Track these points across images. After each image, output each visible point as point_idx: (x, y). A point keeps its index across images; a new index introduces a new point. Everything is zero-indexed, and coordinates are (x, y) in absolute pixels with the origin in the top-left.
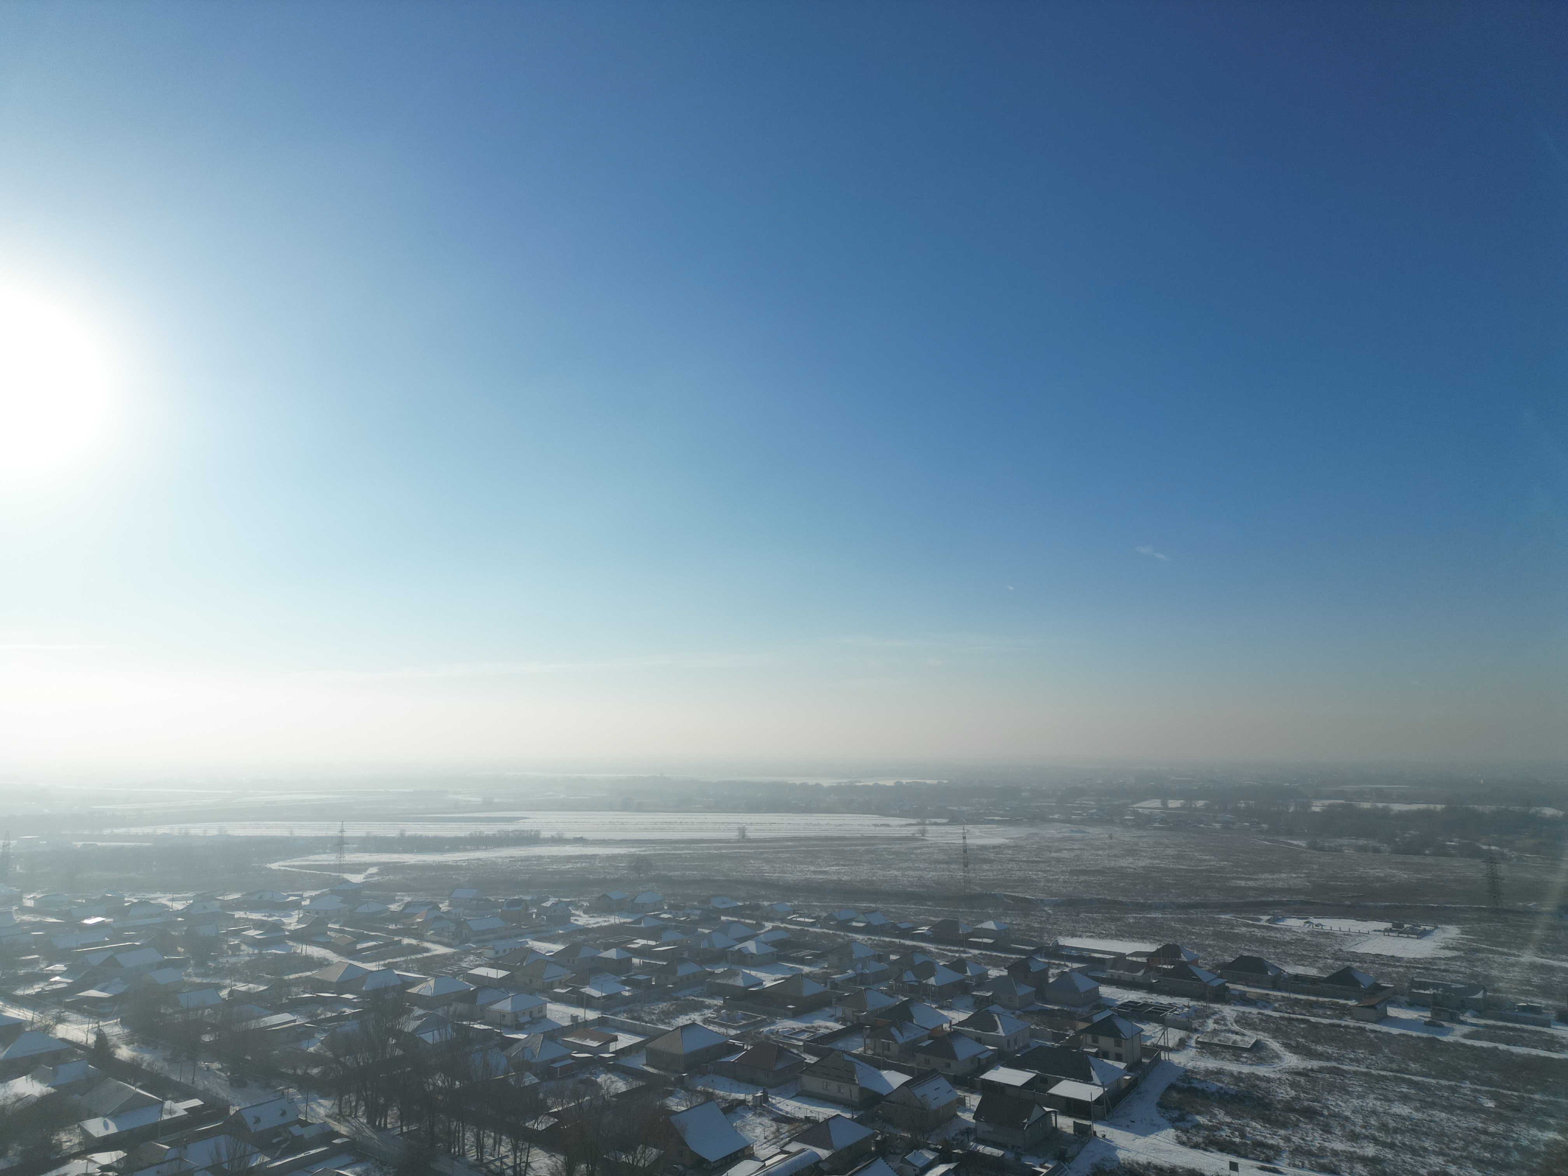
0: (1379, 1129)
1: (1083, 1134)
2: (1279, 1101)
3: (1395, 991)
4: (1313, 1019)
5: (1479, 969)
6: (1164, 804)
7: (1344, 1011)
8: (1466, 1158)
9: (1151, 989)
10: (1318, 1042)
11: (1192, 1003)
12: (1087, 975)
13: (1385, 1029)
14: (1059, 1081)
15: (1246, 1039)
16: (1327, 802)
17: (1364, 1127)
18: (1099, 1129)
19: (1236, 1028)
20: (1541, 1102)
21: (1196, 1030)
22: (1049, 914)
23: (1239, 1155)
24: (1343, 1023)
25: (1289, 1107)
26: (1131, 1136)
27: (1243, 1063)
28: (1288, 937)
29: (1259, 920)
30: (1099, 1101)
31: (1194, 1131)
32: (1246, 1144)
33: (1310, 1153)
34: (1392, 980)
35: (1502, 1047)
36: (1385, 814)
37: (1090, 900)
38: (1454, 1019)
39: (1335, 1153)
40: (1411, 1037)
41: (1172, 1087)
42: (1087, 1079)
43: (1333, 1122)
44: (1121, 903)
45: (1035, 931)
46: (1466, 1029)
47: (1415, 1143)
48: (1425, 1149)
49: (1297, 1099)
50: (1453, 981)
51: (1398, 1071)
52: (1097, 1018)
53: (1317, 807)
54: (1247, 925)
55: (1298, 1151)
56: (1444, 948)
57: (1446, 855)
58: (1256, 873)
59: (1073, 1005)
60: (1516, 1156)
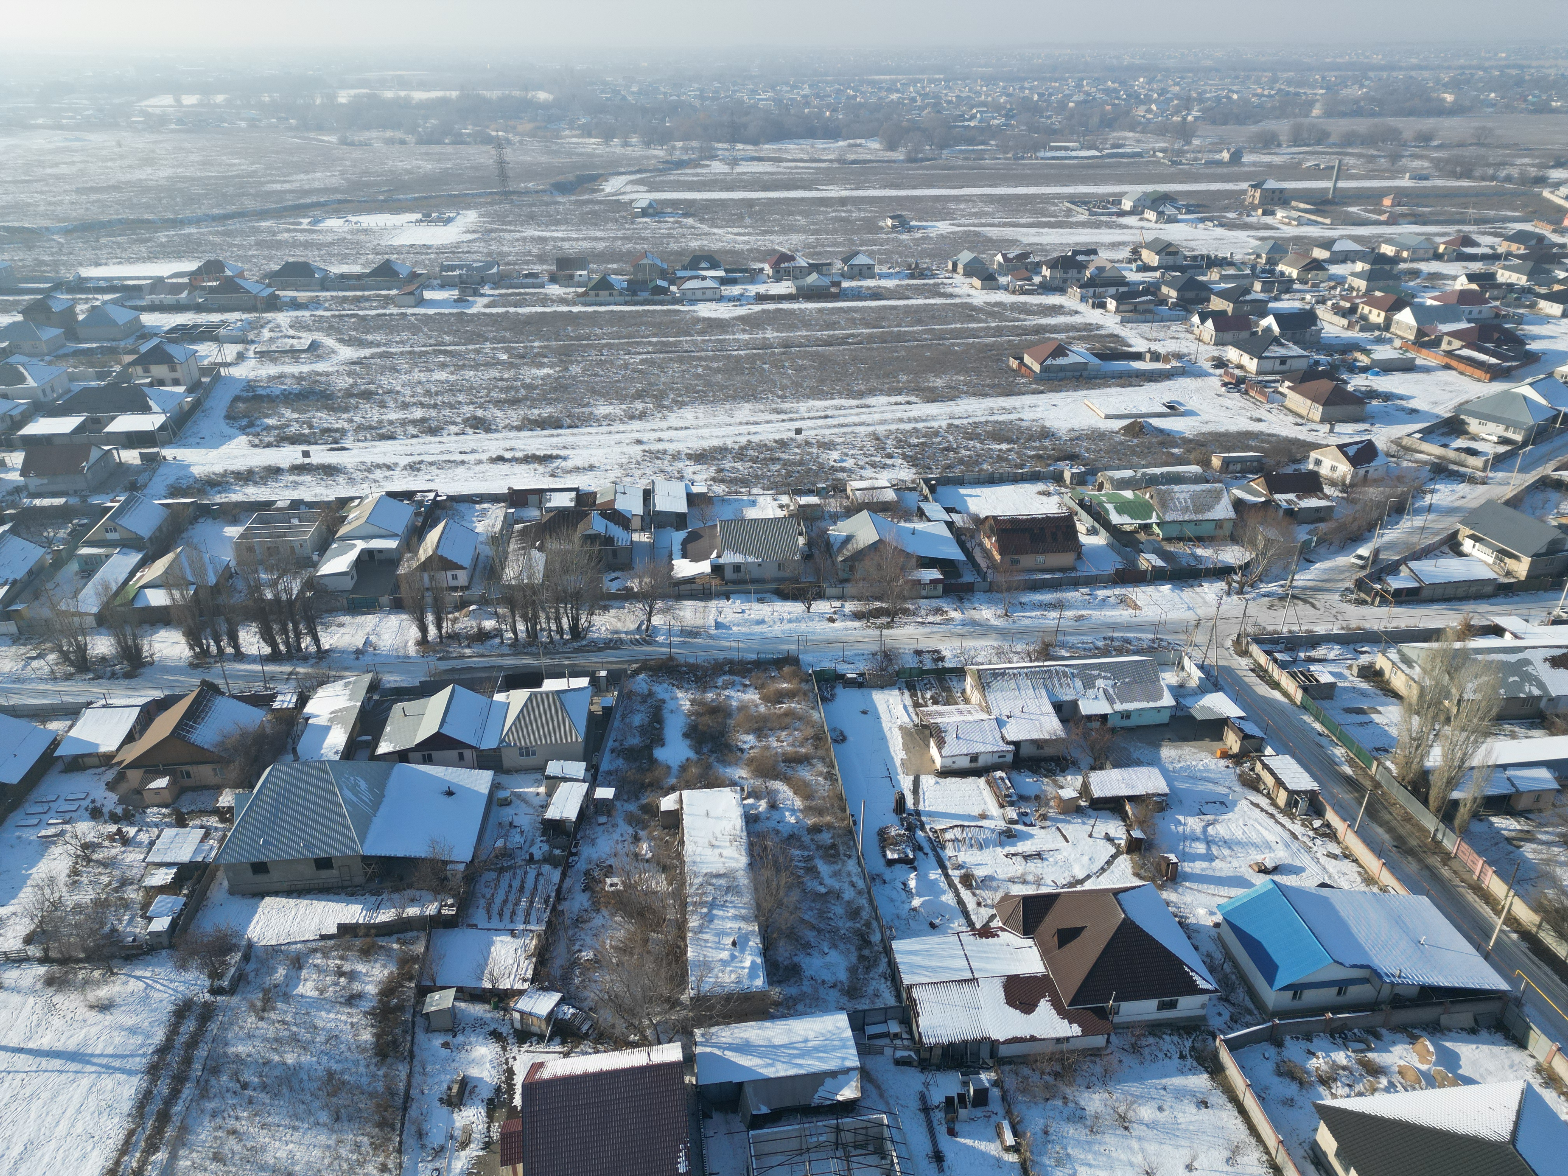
0: (424, 395)
1: (151, 462)
2: (339, 391)
3: (428, 277)
4: (361, 313)
5: (493, 248)
6: (178, 101)
7: (387, 301)
8: (489, 402)
9: (199, 309)
10: (367, 332)
11: (245, 316)
12: (123, 306)
13: (422, 311)
14: (113, 418)
15: (302, 341)
16: (352, 92)
17: (413, 396)
18: (168, 453)
19: (291, 332)
20: (538, 347)
21: (253, 342)
22: (61, 244)
23: (309, 443)
24: (388, 312)
25: (348, 393)
26: (203, 451)
27: (302, 363)
28: (329, 238)
29: (300, 224)
30: (162, 428)
31: (264, 433)
32: (314, 433)
33: (371, 428)
34: (425, 266)
35: (512, 310)
36: (405, 104)
37: (109, 222)
38: (476, 293)
39: (391, 423)
40: (444, 314)
41: (237, 399)
42: (145, 409)
43: (387, 398)
44: (148, 221)
45: (47, 265)
46: (486, 300)
47: (452, 400)
48: (460, 403)
49: (355, 384)
50: (474, 261)
51: (435, 345)
52: (145, 348)
53: (343, 98)
54: (289, 231)
55: (360, 428)
56: (465, 232)
57: (463, 143)
58: (289, 174)
59: (113, 340)
60: (523, 392)
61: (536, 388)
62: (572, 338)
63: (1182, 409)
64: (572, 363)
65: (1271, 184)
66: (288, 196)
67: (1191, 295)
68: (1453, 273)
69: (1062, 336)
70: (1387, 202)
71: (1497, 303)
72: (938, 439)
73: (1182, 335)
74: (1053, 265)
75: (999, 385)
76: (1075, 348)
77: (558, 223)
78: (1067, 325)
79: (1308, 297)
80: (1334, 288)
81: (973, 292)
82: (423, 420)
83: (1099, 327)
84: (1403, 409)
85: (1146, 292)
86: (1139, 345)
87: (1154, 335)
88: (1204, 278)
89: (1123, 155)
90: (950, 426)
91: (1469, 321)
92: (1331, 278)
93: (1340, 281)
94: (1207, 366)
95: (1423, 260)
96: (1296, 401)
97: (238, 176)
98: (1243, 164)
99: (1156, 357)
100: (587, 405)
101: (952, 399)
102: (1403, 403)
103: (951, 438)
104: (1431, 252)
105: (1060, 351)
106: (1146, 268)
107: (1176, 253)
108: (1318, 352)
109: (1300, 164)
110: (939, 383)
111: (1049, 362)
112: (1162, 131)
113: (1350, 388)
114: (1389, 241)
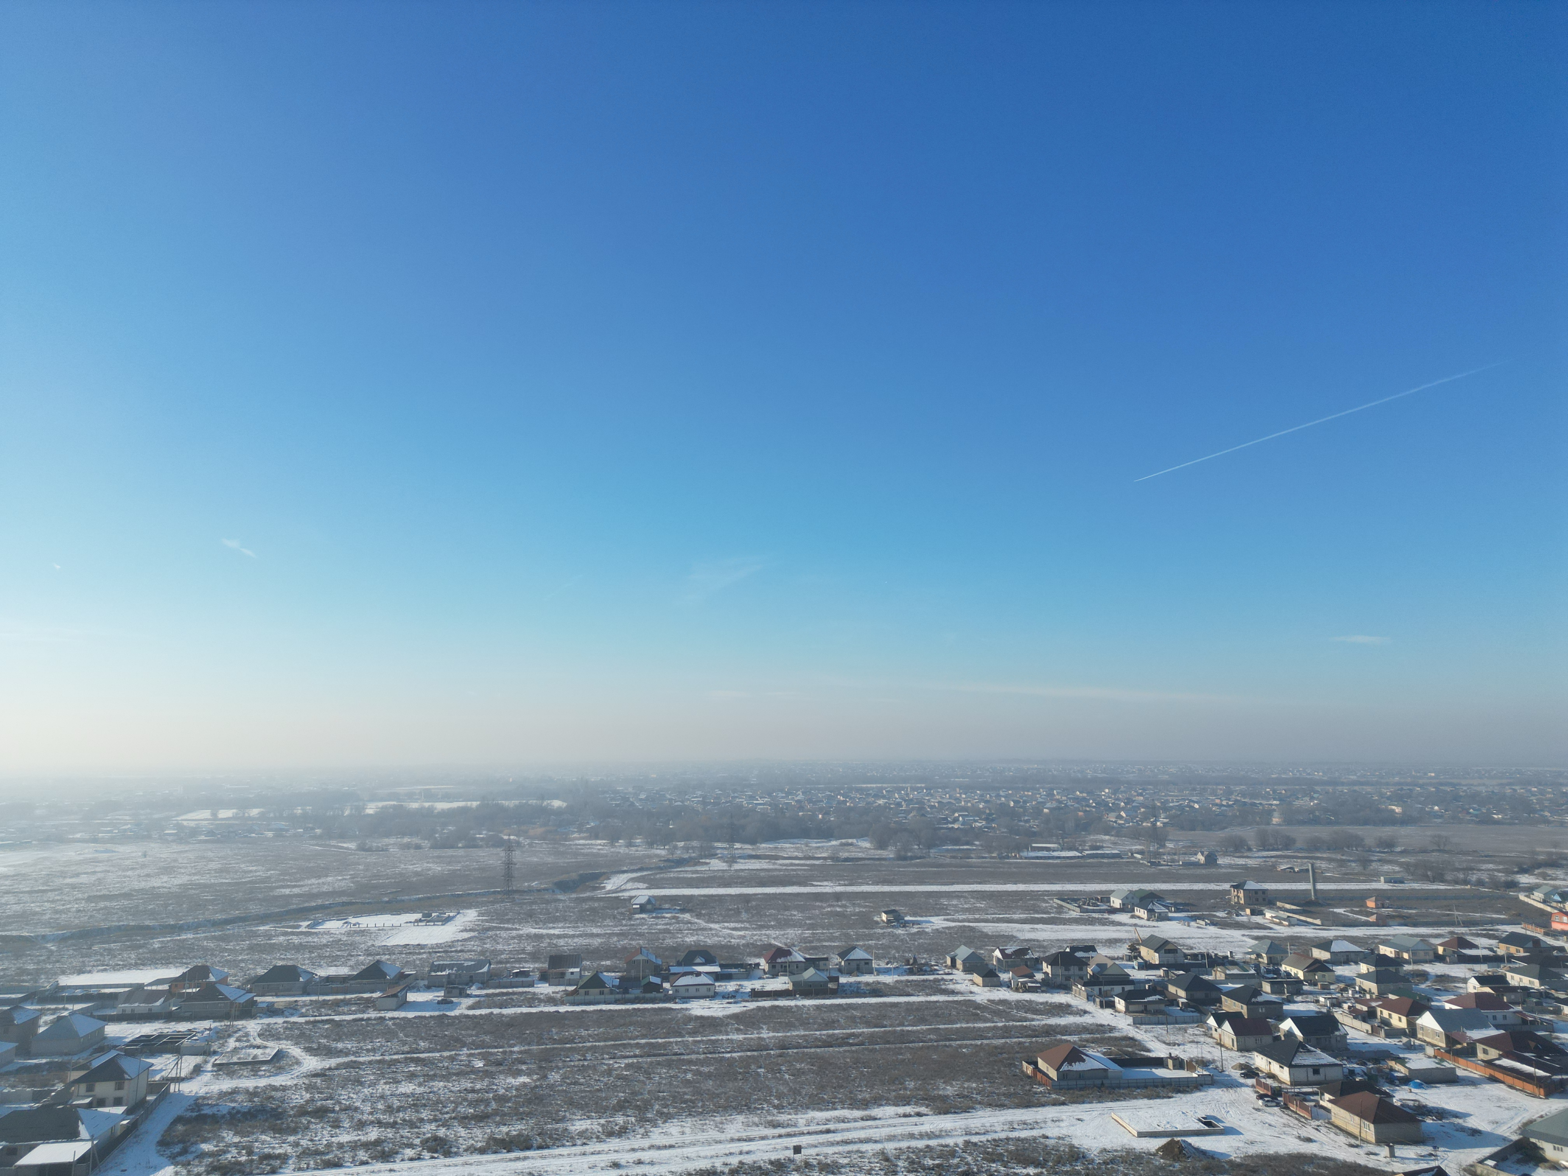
0: (384, 1112)
2: (292, 1108)
3: (416, 978)
4: (337, 1018)
5: (488, 946)
7: (369, 1004)
8: (454, 1118)
9: (169, 1017)
10: (339, 1039)
11: (214, 1025)
12: (92, 1016)
13: (402, 1014)
14: (33, 1148)
15: (268, 1051)
16: (380, 804)
17: (371, 1113)
19: (259, 1041)
20: (520, 1052)
21: (215, 1053)
22: (51, 952)
24: (365, 1016)
25: (302, 1111)
27: (261, 1076)
28: (324, 940)
29: (299, 926)
30: (84, 1159)
31: (196, 1162)
32: (252, 1161)
33: (317, 1153)
34: (415, 966)
35: (496, 1011)
36: (429, 813)
37: (108, 929)
38: (463, 994)
39: (341, 1146)
40: (425, 1017)
41: (179, 1120)
42: (72, 1135)
43: (343, 1116)
44: (148, 927)
45: (28, 974)
46: (470, 1001)
47: (414, 1116)
48: (422, 1120)
49: (312, 1100)
50: (466, 960)
51: (408, 1053)
52: (96, 1063)
53: (371, 809)
54: (285, 934)
55: (306, 1153)
56: (462, 931)
57: (476, 846)
58: (302, 879)
59: (66, 1054)
60: (494, 1105)
61: (508, 1100)
62: (555, 1041)
63: (1221, 1126)
64: (552, 1070)
65: (1251, 885)
66: (295, 900)
67: (1200, 995)
68: (1461, 975)
69: (1074, 1038)
70: (1371, 904)
71: (1519, 1008)
72: (956, 1161)
73: (1202, 1039)
74: (1053, 961)
75: (1015, 1094)
76: (1090, 1052)
77: (555, 920)
78: (1077, 1026)
79: (1322, 999)
80: (1345, 990)
81: (974, 989)
82: (378, 1142)
83: (1112, 1029)
84: (1463, 1129)
85: (1153, 991)
86: (1159, 1050)
87: (1172, 1038)
88: (1210, 978)
89: (1103, 856)
90: (967, 1143)
91: (1497, 1027)
92: (1339, 979)
93: (1349, 983)
94: (1236, 1074)
95: (1426, 962)
96: (1341, 1116)
97: (250, 882)
98: (1220, 866)
99: (1179, 1064)
100: (563, 1120)
101: (966, 1110)
102: (1460, 1121)
103: (969, 1159)
104: (1431, 953)
105: (1075, 1055)
106: (1146, 966)
107: (1174, 951)
108: (1349, 1059)
109: (1274, 866)
110: (950, 1091)
111: (1065, 1067)
112: (1136, 835)
113: (1396, 1102)
114: (1386, 942)
